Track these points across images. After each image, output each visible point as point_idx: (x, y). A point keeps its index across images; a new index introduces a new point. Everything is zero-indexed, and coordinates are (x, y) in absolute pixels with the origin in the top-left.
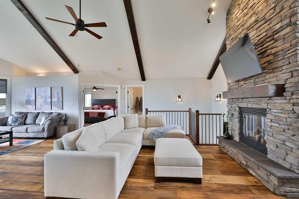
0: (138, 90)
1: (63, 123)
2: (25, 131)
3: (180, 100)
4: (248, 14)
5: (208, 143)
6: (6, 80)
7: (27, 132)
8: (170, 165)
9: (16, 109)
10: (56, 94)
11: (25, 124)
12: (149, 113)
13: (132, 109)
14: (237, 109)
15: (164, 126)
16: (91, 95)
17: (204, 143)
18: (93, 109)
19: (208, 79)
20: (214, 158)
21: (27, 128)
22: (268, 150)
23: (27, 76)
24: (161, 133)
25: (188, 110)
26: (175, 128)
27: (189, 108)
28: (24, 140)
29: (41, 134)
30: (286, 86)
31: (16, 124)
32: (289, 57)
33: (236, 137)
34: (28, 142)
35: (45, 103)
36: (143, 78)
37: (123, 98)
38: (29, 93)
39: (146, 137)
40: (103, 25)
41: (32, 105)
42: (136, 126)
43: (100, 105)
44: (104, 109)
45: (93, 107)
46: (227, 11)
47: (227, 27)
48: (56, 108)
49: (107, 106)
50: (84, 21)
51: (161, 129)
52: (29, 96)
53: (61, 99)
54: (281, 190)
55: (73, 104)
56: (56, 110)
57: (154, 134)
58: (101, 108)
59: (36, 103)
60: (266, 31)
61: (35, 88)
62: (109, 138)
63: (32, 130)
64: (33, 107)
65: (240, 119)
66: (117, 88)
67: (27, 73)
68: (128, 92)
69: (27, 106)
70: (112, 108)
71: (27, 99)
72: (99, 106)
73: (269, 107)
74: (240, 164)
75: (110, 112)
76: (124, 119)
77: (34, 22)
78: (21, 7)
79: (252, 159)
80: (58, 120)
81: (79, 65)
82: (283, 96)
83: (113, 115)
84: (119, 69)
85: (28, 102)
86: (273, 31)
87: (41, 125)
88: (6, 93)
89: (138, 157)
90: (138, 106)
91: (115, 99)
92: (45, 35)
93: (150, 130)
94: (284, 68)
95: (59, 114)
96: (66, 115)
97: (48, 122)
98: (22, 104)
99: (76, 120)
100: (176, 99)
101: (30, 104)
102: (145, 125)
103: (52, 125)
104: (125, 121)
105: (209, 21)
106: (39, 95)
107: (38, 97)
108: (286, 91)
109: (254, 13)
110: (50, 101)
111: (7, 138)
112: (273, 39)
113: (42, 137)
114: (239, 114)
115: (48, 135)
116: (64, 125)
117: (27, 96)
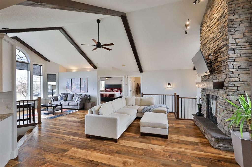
0: (137, 79)
1: (88, 101)
2: (68, 105)
3: (169, 86)
4: (210, 31)
5: (186, 118)
6: (56, 74)
7: (69, 105)
8: (148, 126)
9: (61, 92)
11: (67, 101)
12: (144, 96)
13: (134, 92)
14: (205, 95)
15: (153, 105)
16: (104, 81)
17: (183, 118)
18: (106, 91)
19: (194, 70)
20: (185, 127)
21: (69, 103)
22: (218, 123)
23: (66, 72)
24: (150, 109)
25: (174, 94)
26: (160, 107)
27: (175, 93)
28: (67, 110)
29: (76, 107)
30: (224, 83)
31: (62, 100)
32: (225, 65)
33: (205, 115)
34: (70, 111)
35: (77, 88)
36: (141, 71)
37: (127, 85)
38: (68, 82)
39: (139, 111)
40: (112, 44)
42: (133, 104)
44: (113, 92)
45: (106, 90)
46: (201, 24)
47: (201, 36)
48: (83, 91)
49: (116, 90)
50: (101, 43)
51: (150, 107)
52: (68, 84)
53: (87, 86)
54: (216, 145)
55: (94, 89)
56: (83, 93)
57: (144, 110)
58: (111, 91)
59: (72, 88)
60: (217, 46)
61: (72, 79)
62: (115, 110)
63: (72, 104)
64: (70, 90)
65: (207, 103)
66: (122, 78)
67: (66, 70)
68: (130, 81)
69: (67, 90)
70: (119, 91)
72: (110, 89)
73: (218, 95)
74: (202, 132)
75: (117, 94)
76: (125, 100)
77: (73, 43)
78: (66, 36)
79: (205, 128)
80: (85, 99)
82: (223, 89)
83: (120, 96)
84: (123, 65)
85: (67, 87)
86: (220, 47)
87: (76, 101)
88: (56, 82)
89: (132, 123)
90: (138, 90)
91: (121, 85)
92: (78, 49)
93: (143, 107)
94: (224, 71)
95: (86, 95)
96: (90, 96)
97: (80, 100)
98: (64, 89)
99: (96, 99)
100: (167, 86)
102: (140, 104)
103: (82, 101)
104: (126, 101)
105: (186, 33)
107: (73, 84)
108: (225, 86)
109: (212, 32)
110: (80, 87)
111: (60, 108)
112: (220, 52)
113: (77, 108)
114: (206, 99)
115: (80, 108)
116: (89, 102)
117: (67, 84)
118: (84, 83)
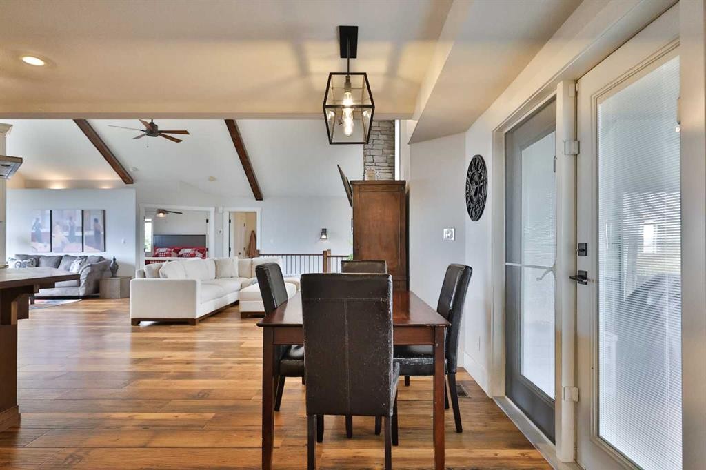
1: (110, 276)
3: (324, 236)
9: (15, 250)
10: (92, 223)
13: (240, 254)
16: (152, 224)
18: (156, 255)
29: (75, 289)
34: (55, 302)
35: (71, 238)
36: (258, 196)
37: (220, 232)
38: (37, 220)
41: (45, 243)
42: (233, 275)
43: (171, 248)
44: (181, 257)
45: (155, 251)
48: (92, 249)
49: (188, 251)
50: (158, 126)
52: (37, 226)
55: (125, 242)
56: (92, 253)
58: (173, 253)
59: (53, 238)
61: (51, 211)
64: (45, 246)
66: (208, 212)
67: (26, 180)
68: (230, 221)
69: (34, 244)
70: (199, 254)
71: (34, 231)
72: (169, 250)
76: (214, 264)
80: (101, 267)
81: (136, 169)
84: (212, 179)
85: (36, 237)
91: (205, 235)
95: (101, 259)
96: (114, 260)
97: (88, 270)
101: (40, 241)
102: (250, 273)
103: (93, 274)
104: (216, 266)
106: (58, 223)
107: (56, 228)
110: (81, 235)
113: (76, 294)
115: (86, 292)
116: (113, 277)
117: (34, 225)
118: (94, 225)
